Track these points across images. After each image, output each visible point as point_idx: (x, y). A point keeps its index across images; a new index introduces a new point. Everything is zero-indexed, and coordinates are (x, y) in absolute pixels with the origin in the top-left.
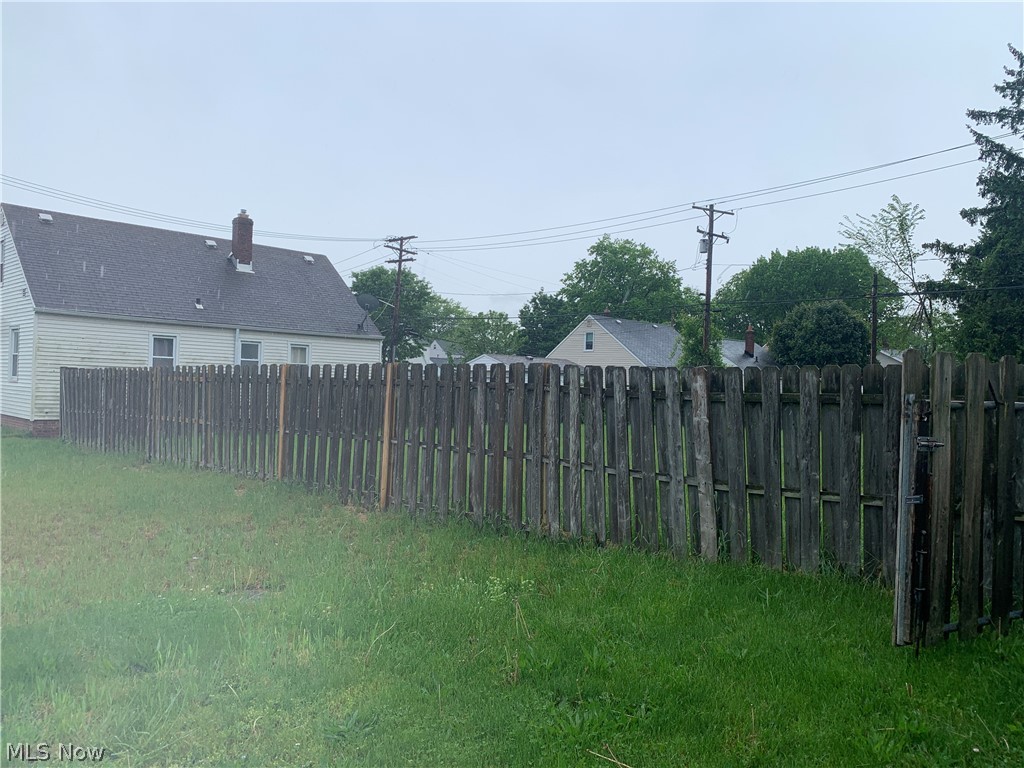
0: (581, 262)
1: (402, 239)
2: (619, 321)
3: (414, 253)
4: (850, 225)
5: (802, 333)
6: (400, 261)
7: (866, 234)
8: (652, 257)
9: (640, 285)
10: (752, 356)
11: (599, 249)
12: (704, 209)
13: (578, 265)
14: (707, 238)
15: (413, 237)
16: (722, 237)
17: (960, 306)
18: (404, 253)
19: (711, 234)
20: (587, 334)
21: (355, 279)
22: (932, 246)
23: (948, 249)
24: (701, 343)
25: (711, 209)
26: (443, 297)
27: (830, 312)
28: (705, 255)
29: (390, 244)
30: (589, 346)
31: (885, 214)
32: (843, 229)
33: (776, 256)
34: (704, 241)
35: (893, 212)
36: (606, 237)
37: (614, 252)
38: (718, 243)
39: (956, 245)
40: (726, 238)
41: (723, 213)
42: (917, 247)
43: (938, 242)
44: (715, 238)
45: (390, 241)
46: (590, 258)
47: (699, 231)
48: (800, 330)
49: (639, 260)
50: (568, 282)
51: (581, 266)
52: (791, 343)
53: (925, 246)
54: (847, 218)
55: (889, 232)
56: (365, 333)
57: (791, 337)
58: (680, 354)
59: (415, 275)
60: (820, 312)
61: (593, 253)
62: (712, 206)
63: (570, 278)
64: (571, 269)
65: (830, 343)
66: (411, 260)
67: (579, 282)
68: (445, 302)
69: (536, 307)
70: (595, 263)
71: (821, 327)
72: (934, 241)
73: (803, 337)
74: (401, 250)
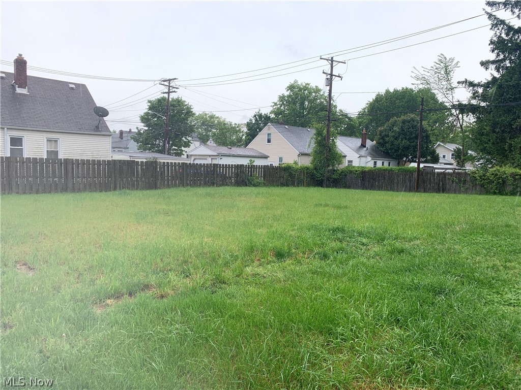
0: (282, 95)
1: (170, 80)
2: (287, 127)
3: (177, 88)
4: (417, 72)
5: (393, 134)
6: (169, 93)
7: (426, 77)
8: (322, 93)
9: (315, 108)
10: (365, 147)
11: (291, 88)
12: (327, 60)
13: (280, 97)
14: (329, 77)
15: (175, 79)
16: (339, 76)
17: (477, 118)
18: (171, 88)
19: (331, 75)
20: (268, 134)
21: (149, 104)
22: (463, 83)
23: (471, 84)
24: (325, 139)
25: (332, 60)
26: (217, 116)
27: (409, 122)
28: (328, 88)
29: (163, 83)
30: (269, 141)
31: (438, 66)
32: (414, 75)
33: (387, 92)
34: (327, 79)
35: (442, 64)
36: (296, 81)
37: (300, 90)
38: (335, 79)
39: (476, 82)
40: (340, 77)
41: (339, 62)
42: (455, 84)
43: (466, 80)
44: (334, 77)
45: (164, 81)
46: (287, 93)
47: (324, 73)
48: (393, 132)
49: (314, 94)
50: (274, 107)
51: (282, 98)
52: (387, 139)
53: (459, 83)
54: (415, 68)
55: (440, 76)
56: (100, 131)
57: (388, 136)
58: (313, 145)
59: (185, 101)
60: (404, 122)
61: (288, 90)
62: (332, 58)
63: (276, 104)
64: (276, 100)
65: (409, 139)
66: (174, 92)
67: (281, 107)
68: (217, 118)
69: (256, 120)
70: (289, 96)
71: (404, 130)
72: (464, 80)
73: (393, 136)
74: (169, 87)
